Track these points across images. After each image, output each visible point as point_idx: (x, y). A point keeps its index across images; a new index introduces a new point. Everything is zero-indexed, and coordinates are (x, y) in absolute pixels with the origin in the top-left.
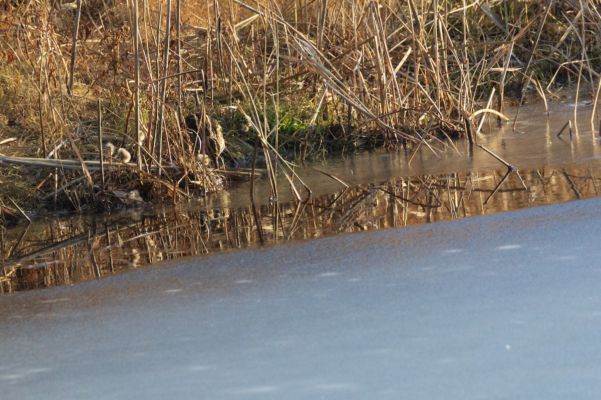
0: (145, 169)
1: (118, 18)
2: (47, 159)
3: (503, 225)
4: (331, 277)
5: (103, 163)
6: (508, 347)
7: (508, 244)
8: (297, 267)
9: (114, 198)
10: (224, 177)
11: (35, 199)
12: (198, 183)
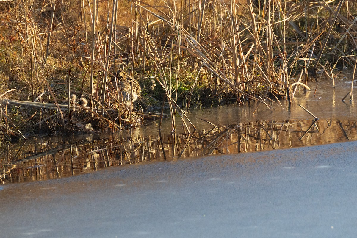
0: (95, 110)
1: (70, 19)
2: (35, 102)
3: (317, 153)
4: (216, 181)
5: (70, 106)
6: (332, 227)
7: (322, 165)
8: (195, 174)
9: (76, 128)
10: (141, 117)
11: (28, 126)
12: (127, 120)
